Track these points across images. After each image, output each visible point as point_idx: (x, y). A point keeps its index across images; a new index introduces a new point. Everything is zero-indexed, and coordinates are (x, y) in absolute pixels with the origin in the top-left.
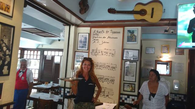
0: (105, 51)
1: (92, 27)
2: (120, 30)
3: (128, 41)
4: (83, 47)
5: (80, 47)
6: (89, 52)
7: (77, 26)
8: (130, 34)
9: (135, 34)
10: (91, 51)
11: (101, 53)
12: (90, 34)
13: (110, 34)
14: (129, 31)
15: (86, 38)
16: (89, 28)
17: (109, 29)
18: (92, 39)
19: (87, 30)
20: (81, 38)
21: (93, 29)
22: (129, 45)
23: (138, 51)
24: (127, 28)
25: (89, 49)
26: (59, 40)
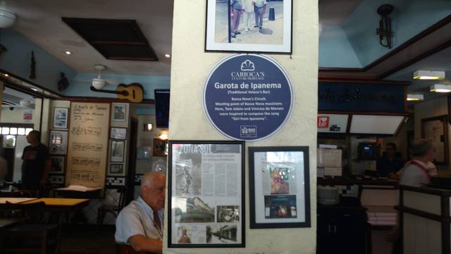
0: (90, 129)
1: (72, 101)
2: (107, 105)
3: (116, 118)
4: (60, 125)
5: (56, 124)
6: (68, 131)
8: (117, 111)
9: (123, 110)
10: (71, 129)
11: (84, 132)
12: (69, 110)
13: (94, 110)
14: (116, 107)
15: (64, 115)
16: (69, 102)
17: (93, 105)
18: (72, 115)
19: (66, 103)
20: (57, 113)
21: (74, 104)
22: (116, 122)
23: (125, 130)
24: (115, 104)
25: (68, 126)
26: (12, 109)
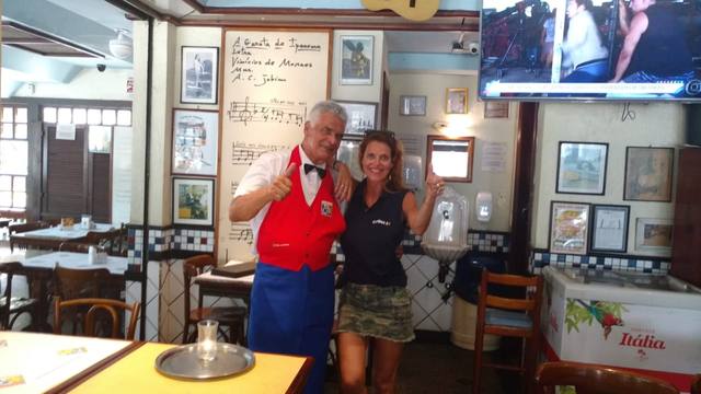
0: (277, 107)
1: (227, 27)
2: (321, 38)
3: (346, 74)
4: (198, 94)
5: (188, 93)
6: (220, 112)
7: (177, 21)
8: (349, 54)
9: (367, 53)
10: (227, 107)
11: (259, 115)
12: (221, 51)
13: (288, 52)
14: (348, 44)
15: (208, 66)
16: (218, 31)
17: (284, 36)
18: (229, 68)
19: (213, 35)
20: (190, 62)
21: (232, 35)
22: (348, 88)
23: (373, 108)
24: (342, 35)
25: (219, 100)
26: (102, 68)
